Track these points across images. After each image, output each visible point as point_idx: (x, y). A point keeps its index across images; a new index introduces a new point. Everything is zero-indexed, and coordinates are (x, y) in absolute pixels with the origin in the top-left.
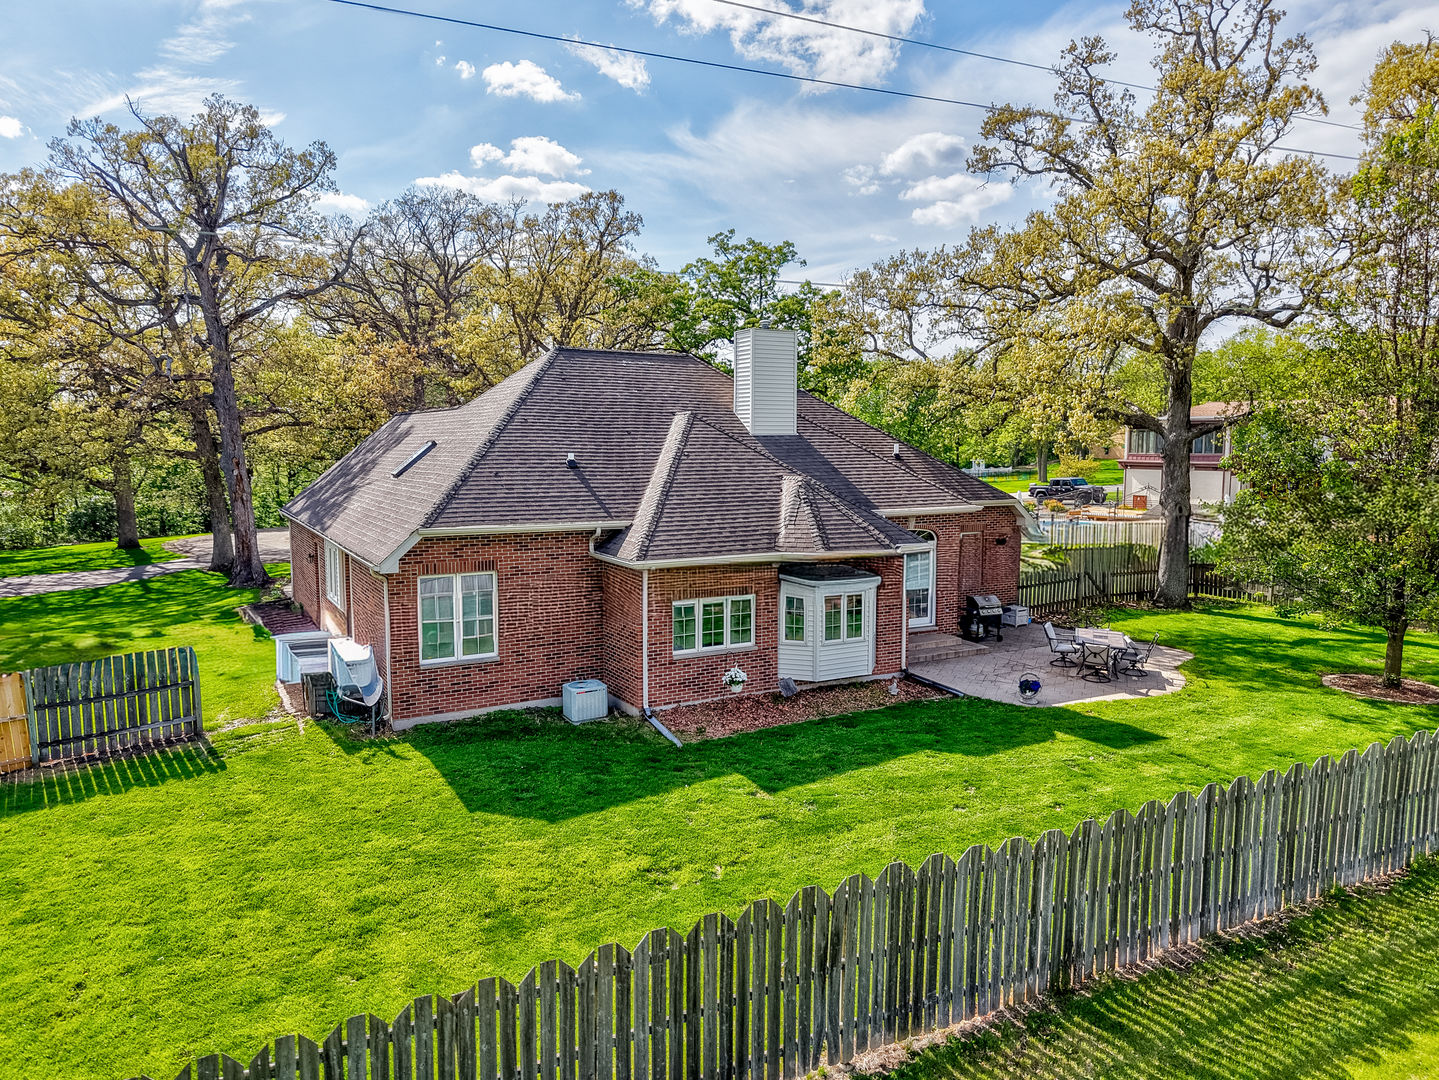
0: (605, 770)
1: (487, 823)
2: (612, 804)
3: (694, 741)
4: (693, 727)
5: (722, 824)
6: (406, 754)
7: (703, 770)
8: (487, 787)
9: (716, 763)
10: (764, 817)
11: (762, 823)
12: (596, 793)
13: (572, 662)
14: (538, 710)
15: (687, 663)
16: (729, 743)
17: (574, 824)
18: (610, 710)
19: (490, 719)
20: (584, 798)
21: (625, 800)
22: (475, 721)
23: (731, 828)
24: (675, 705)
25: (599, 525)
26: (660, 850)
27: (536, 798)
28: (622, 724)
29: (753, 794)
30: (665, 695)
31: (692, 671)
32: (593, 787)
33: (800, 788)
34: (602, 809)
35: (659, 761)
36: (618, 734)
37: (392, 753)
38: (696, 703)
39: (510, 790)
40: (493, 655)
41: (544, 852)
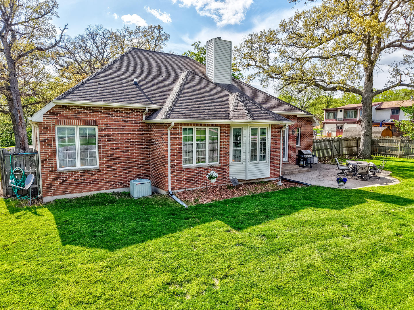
0: (148, 220)
1: (70, 252)
2: (149, 238)
3: (193, 205)
4: (193, 199)
5: (214, 249)
6: (42, 214)
7: (200, 219)
8: (79, 229)
9: (206, 215)
10: (238, 245)
11: (238, 249)
12: (141, 232)
13: (135, 171)
14: (119, 193)
15: (189, 170)
16: (211, 206)
17: (124, 251)
18: (153, 193)
19: (94, 197)
20: (133, 235)
21: (157, 236)
22: (86, 198)
23: (220, 253)
24: (183, 190)
25: (147, 107)
26: (177, 268)
27: (105, 236)
28: (158, 198)
29: (229, 231)
30: (179, 185)
31: (192, 174)
32: (140, 229)
33: (254, 227)
34: (143, 241)
35: (176, 215)
36: (156, 203)
37: (36, 213)
38: (193, 189)
39: (92, 231)
40: (96, 166)
41: (102, 271)
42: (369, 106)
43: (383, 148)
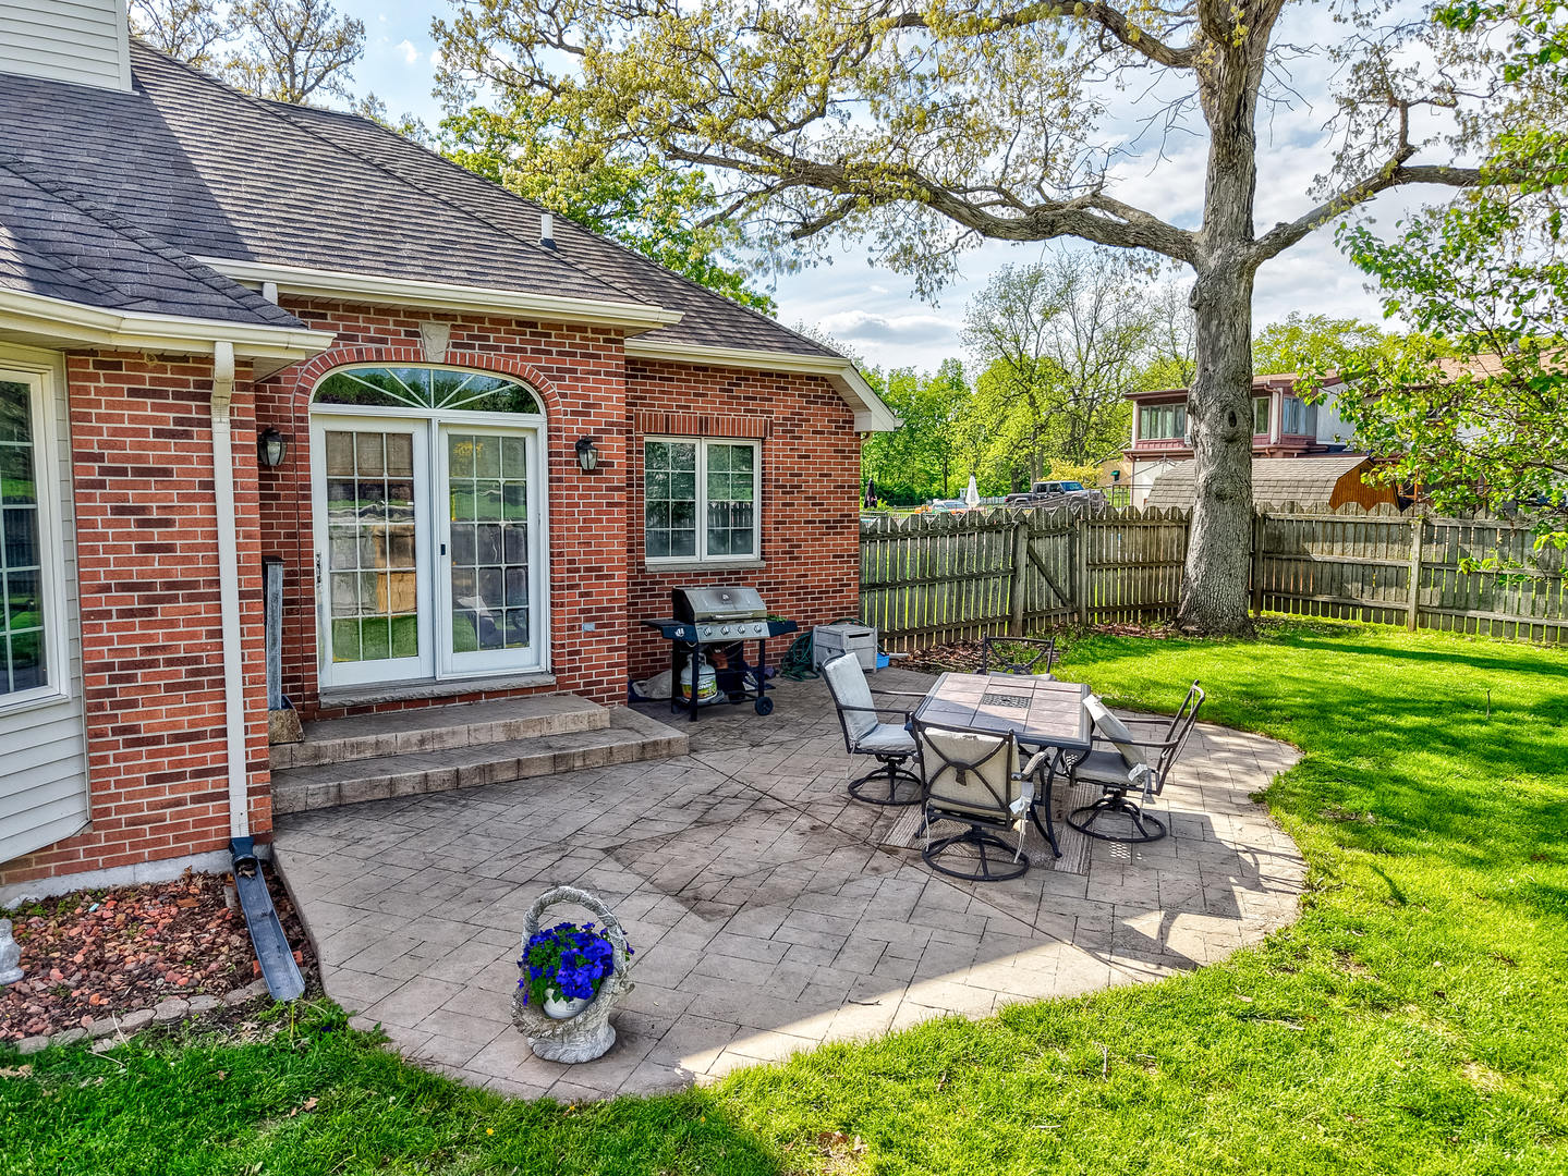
42: (1232, 325)
43: (1327, 568)
